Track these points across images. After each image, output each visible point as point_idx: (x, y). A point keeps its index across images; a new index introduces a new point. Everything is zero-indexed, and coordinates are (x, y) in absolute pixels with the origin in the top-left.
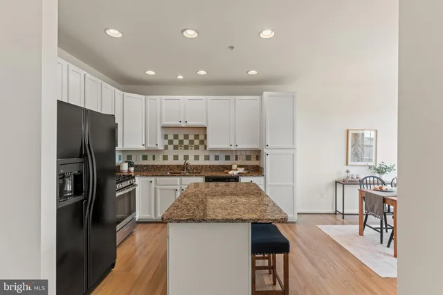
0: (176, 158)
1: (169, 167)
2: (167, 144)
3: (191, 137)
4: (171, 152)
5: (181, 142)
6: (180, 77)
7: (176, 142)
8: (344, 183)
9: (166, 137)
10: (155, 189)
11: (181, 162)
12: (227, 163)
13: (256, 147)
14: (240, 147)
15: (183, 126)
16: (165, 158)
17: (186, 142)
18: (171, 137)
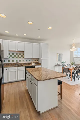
0: (13, 61)
1: (11, 64)
2: (10, 56)
3: (18, 54)
4: (11, 59)
5: (15, 56)
6: (17, 35)
7: (13, 56)
8: (57, 66)
9: (9, 54)
10: (8, 72)
11: (15, 62)
12: (30, 62)
13: (38, 57)
14: (34, 57)
15: (17, 51)
16: (9, 61)
17: (17, 56)
18: (11, 54)
